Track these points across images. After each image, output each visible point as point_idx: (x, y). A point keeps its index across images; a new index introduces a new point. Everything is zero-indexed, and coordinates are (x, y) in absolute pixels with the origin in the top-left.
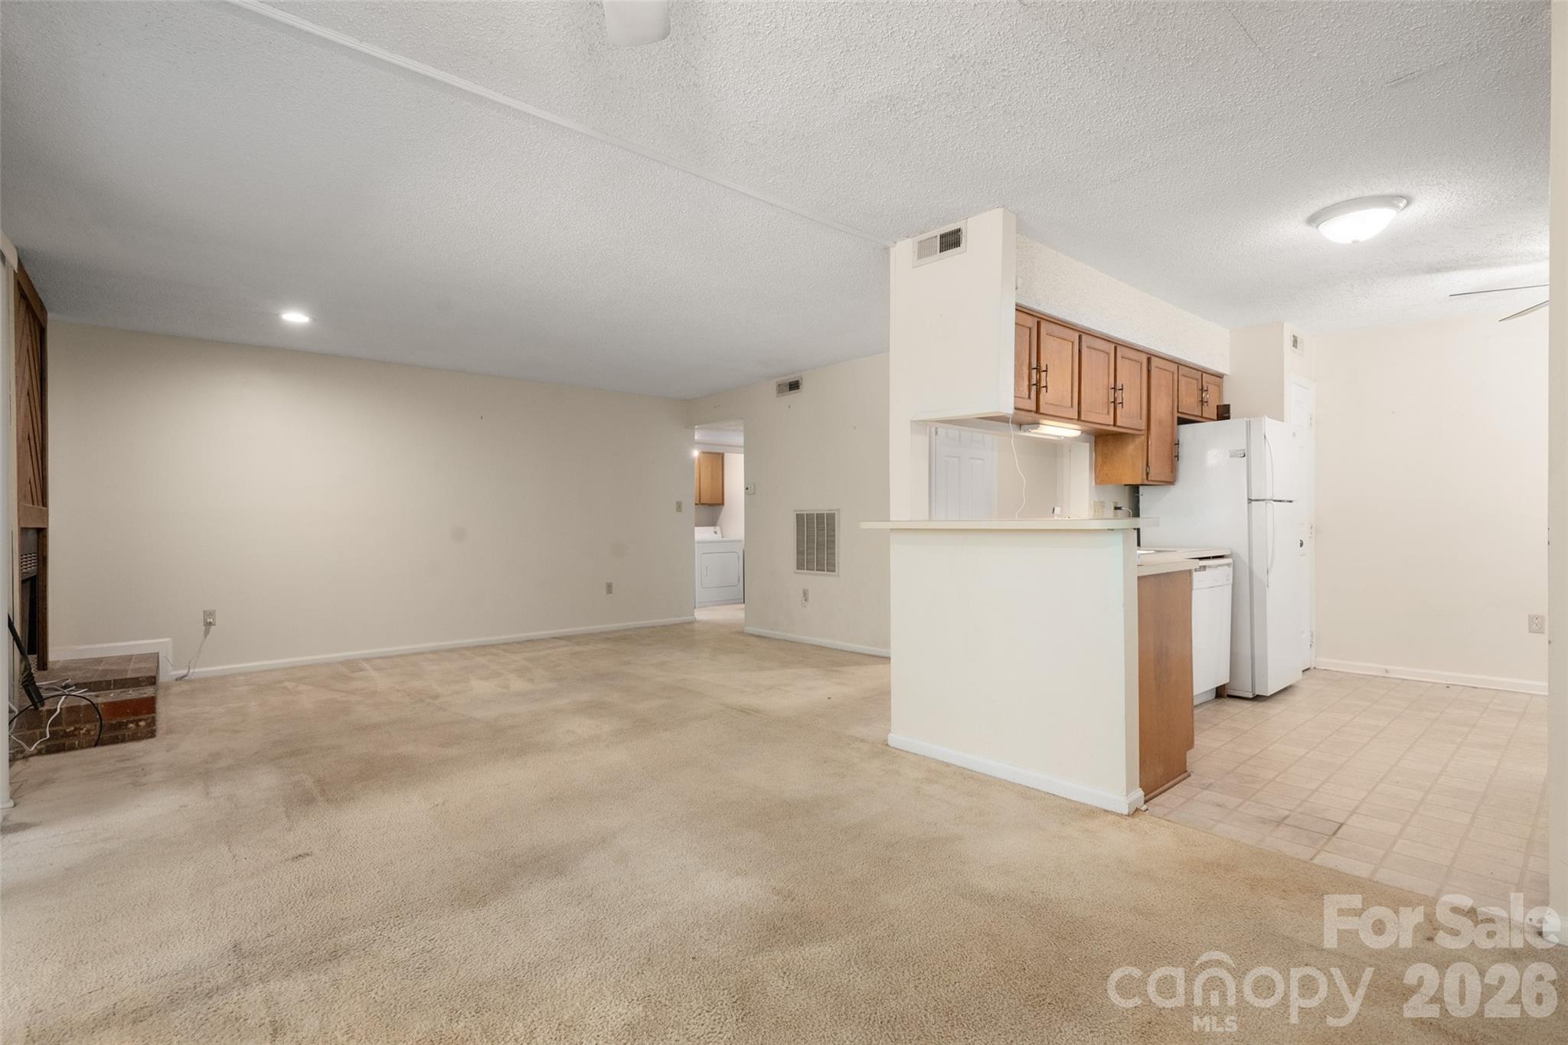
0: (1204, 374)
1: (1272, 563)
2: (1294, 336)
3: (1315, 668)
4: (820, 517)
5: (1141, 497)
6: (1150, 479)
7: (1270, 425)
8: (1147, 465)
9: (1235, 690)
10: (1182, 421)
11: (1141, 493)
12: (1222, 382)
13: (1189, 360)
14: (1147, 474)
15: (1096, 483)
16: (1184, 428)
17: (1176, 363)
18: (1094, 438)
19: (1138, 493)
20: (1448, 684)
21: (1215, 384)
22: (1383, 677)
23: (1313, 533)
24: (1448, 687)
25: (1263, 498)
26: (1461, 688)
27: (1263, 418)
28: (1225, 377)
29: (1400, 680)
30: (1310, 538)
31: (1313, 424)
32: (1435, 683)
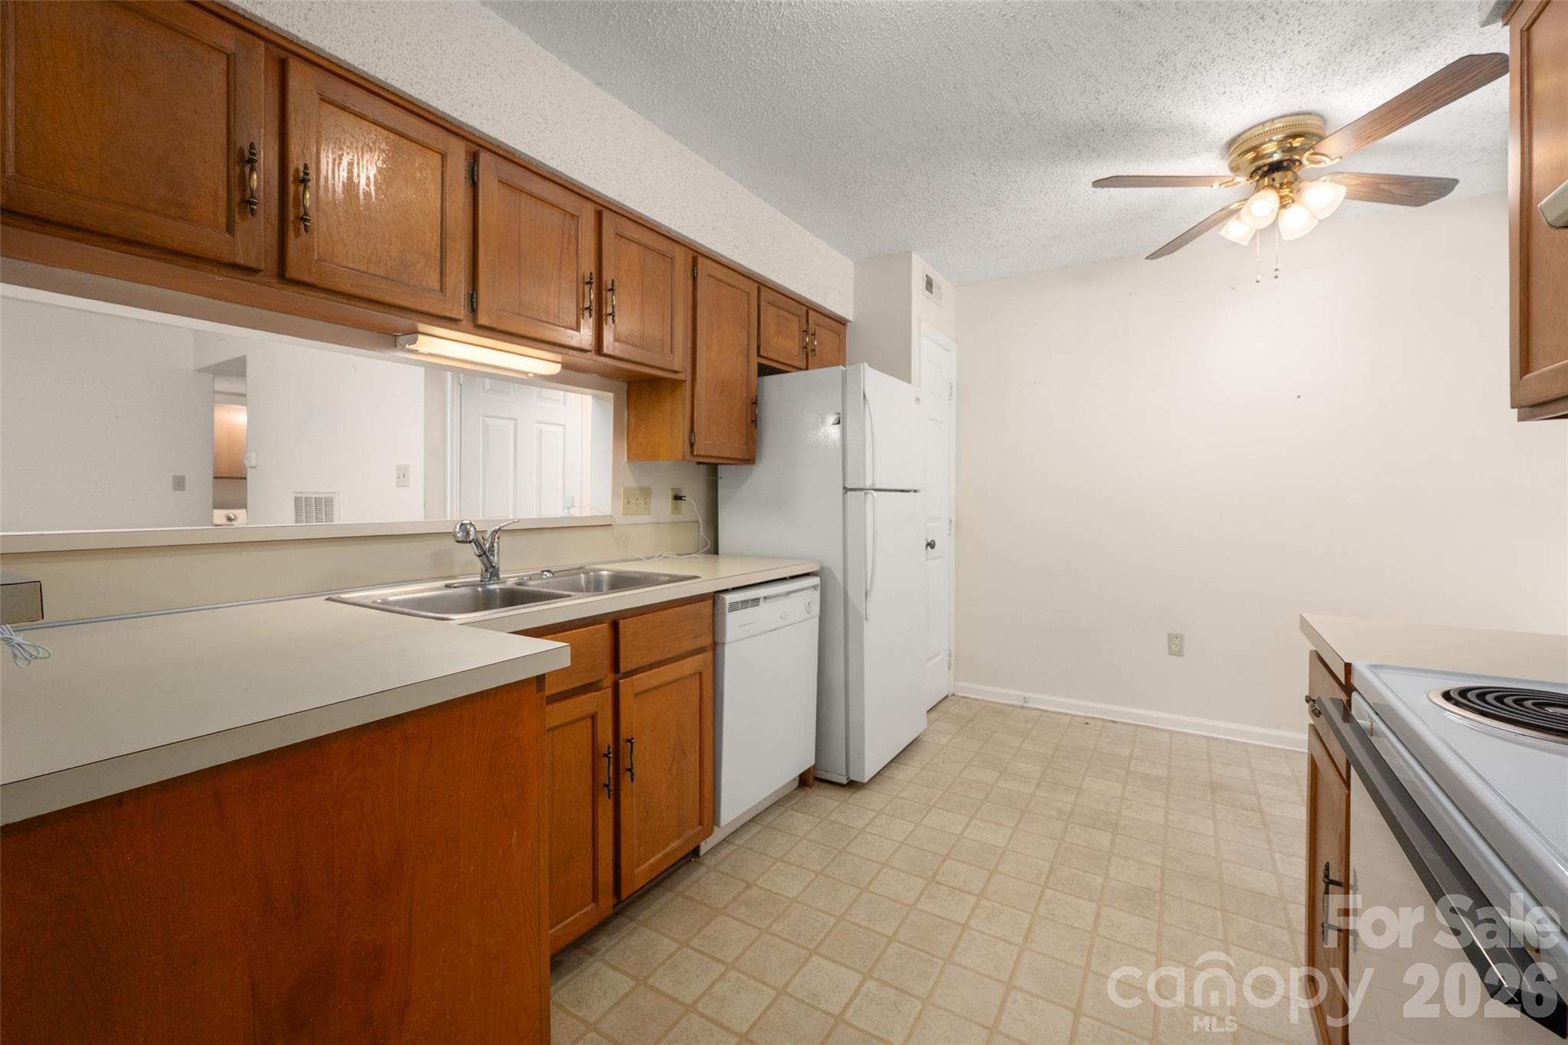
0: (810, 312)
1: (872, 584)
2: (927, 276)
3: (953, 695)
4: (318, 501)
5: (720, 481)
6: (695, 453)
7: (874, 381)
8: (692, 430)
9: (827, 772)
10: (765, 371)
11: (719, 475)
12: (845, 330)
13: (778, 281)
14: (692, 445)
15: (629, 458)
16: (771, 381)
17: (756, 282)
18: (626, 386)
19: (716, 475)
20: (1088, 718)
21: (832, 331)
22: (1022, 707)
23: (953, 529)
24: (1087, 723)
25: (862, 486)
26: (1100, 723)
27: (862, 366)
28: (848, 324)
29: (1039, 712)
30: (949, 534)
31: (954, 395)
32: (1074, 716)
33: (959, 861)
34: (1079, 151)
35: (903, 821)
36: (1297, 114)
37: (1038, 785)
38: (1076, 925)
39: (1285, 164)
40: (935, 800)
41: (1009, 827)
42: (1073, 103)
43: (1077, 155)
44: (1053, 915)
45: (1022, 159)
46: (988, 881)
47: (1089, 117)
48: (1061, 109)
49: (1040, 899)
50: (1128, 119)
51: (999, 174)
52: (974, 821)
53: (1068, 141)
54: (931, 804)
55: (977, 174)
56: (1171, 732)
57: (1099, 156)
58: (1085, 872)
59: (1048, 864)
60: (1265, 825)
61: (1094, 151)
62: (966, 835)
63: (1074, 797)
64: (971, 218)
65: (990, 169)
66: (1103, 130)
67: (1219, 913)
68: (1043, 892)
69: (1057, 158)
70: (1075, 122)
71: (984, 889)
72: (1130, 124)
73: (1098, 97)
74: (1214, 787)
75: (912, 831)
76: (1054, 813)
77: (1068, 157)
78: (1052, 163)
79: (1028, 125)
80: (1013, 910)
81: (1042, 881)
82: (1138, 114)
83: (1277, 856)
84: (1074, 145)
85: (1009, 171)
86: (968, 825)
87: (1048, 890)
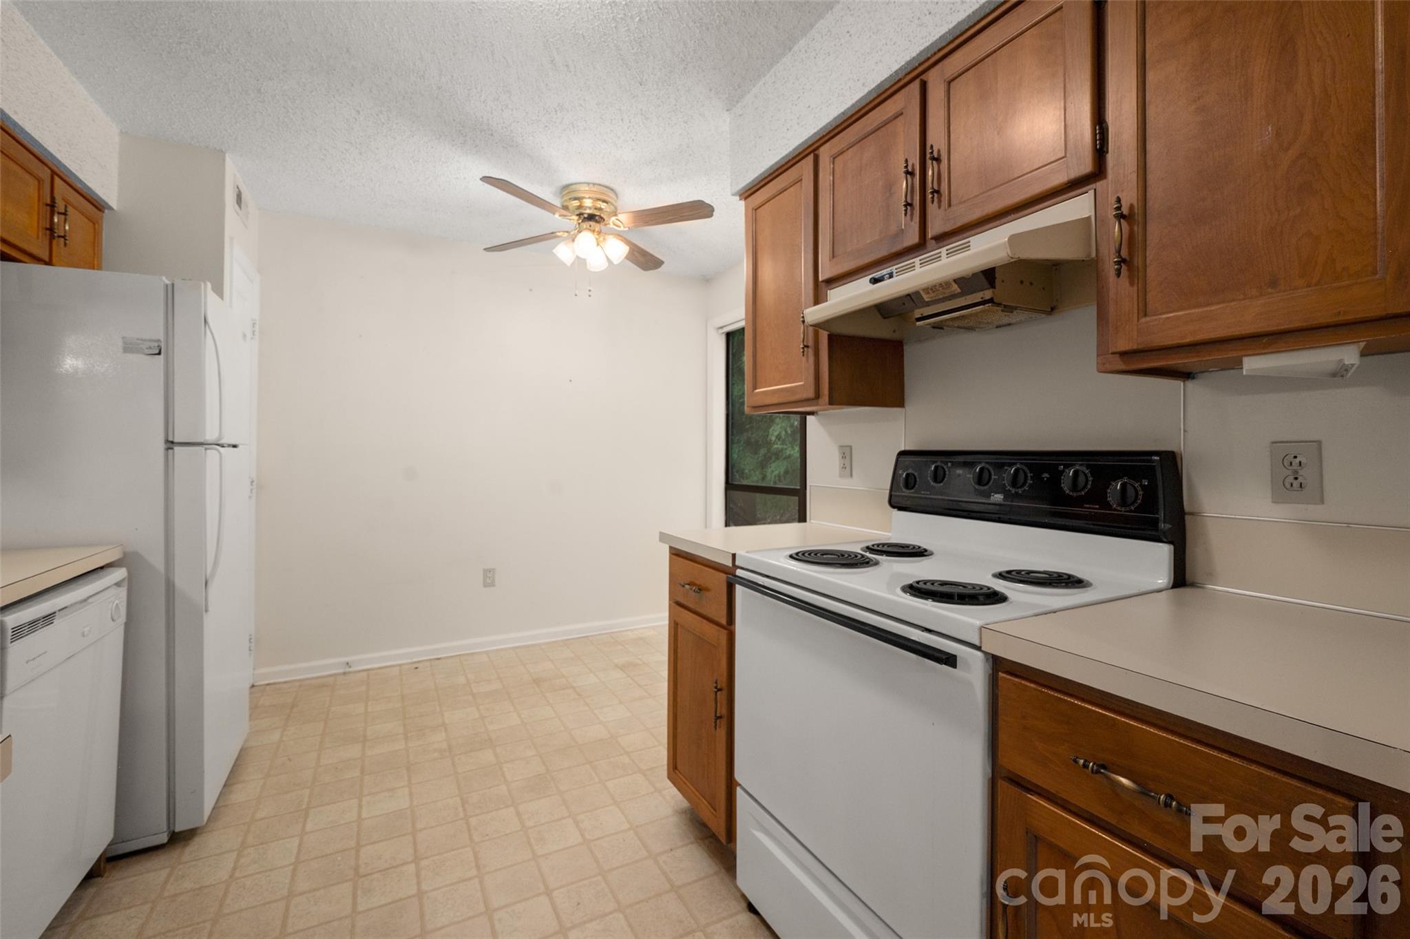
0: (57, 179)
1: (215, 564)
2: (238, 188)
3: (253, 685)
12: (102, 219)
20: (415, 662)
21: (87, 218)
22: (344, 673)
23: (254, 491)
24: (416, 668)
25: (201, 440)
26: (428, 664)
27: (203, 284)
28: (106, 211)
29: (365, 674)
30: (250, 497)
31: (257, 333)
32: (400, 665)
33: (372, 843)
34: (465, 141)
35: (281, 842)
36: (607, 187)
37: (406, 739)
38: (508, 832)
39: (597, 218)
40: (306, 800)
41: (403, 787)
42: (484, 102)
43: (461, 143)
44: (487, 835)
45: (413, 122)
46: (415, 843)
47: (488, 120)
48: (472, 101)
49: (469, 830)
50: (513, 137)
51: (383, 124)
52: (364, 799)
53: (461, 128)
54: (304, 807)
55: (361, 113)
56: (487, 653)
57: (477, 152)
58: (490, 788)
59: (458, 799)
60: (579, 695)
61: (475, 147)
62: (364, 815)
63: (444, 734)
64: (325, 150)
65: (377, 115)
66: (492, 135)
67: (588, 766)
68: (468, 823)
69: (443, 137)
70: (476, 117)
71: (416, 851)
72: (513, 141)
73: (504, 109)
74: (537, 681)
75: (300, 845)
76: (436, 755)
77: (454, 141)
78: (436, 139)
79: (437, 98)
80: (453, 853)
81: (461, 815)
82: (522, 136)
83: (596, 711)
84: (464, 134)
85: (394, 126)
86: (360, 807)
87: (471, 819)
